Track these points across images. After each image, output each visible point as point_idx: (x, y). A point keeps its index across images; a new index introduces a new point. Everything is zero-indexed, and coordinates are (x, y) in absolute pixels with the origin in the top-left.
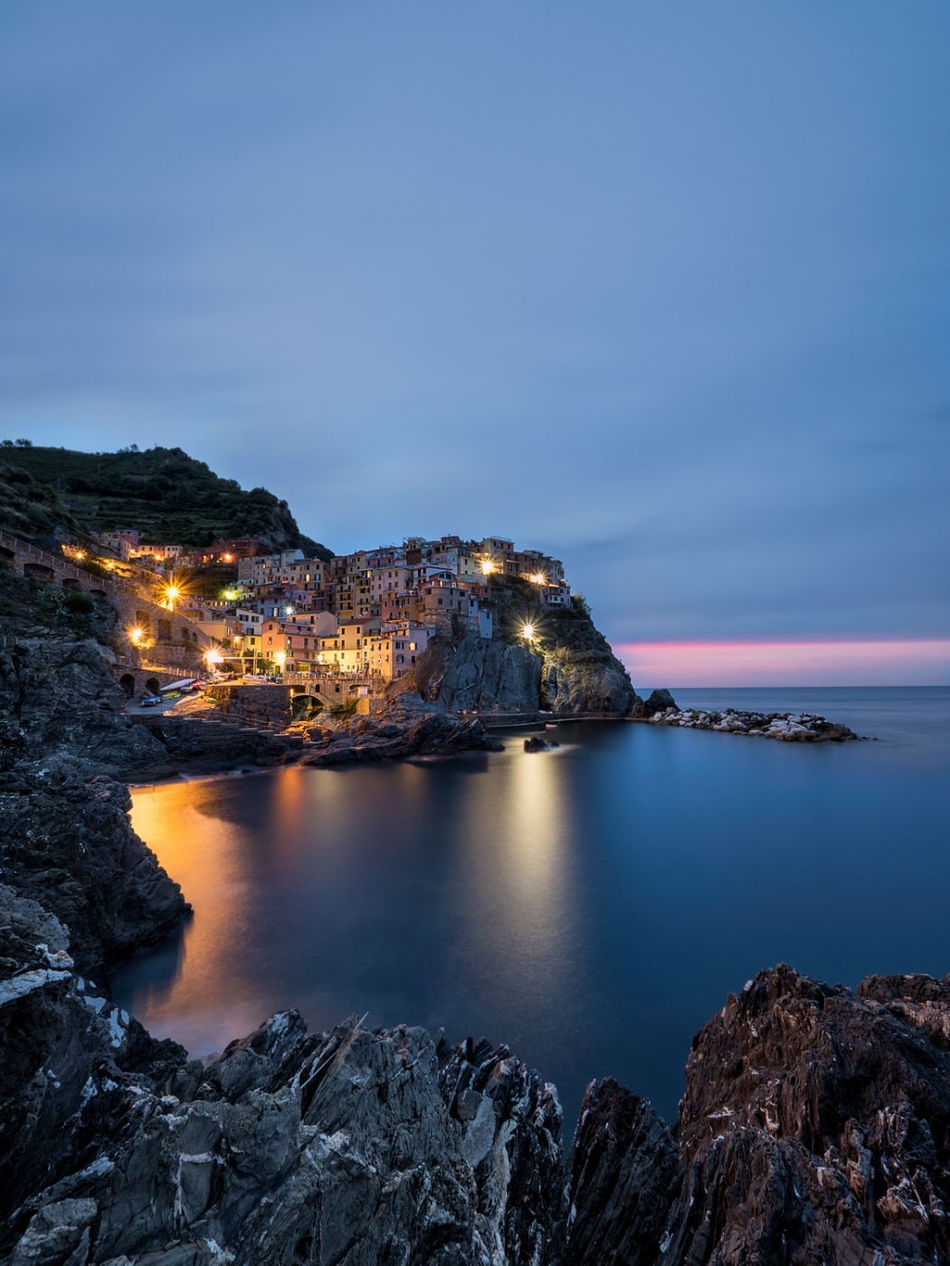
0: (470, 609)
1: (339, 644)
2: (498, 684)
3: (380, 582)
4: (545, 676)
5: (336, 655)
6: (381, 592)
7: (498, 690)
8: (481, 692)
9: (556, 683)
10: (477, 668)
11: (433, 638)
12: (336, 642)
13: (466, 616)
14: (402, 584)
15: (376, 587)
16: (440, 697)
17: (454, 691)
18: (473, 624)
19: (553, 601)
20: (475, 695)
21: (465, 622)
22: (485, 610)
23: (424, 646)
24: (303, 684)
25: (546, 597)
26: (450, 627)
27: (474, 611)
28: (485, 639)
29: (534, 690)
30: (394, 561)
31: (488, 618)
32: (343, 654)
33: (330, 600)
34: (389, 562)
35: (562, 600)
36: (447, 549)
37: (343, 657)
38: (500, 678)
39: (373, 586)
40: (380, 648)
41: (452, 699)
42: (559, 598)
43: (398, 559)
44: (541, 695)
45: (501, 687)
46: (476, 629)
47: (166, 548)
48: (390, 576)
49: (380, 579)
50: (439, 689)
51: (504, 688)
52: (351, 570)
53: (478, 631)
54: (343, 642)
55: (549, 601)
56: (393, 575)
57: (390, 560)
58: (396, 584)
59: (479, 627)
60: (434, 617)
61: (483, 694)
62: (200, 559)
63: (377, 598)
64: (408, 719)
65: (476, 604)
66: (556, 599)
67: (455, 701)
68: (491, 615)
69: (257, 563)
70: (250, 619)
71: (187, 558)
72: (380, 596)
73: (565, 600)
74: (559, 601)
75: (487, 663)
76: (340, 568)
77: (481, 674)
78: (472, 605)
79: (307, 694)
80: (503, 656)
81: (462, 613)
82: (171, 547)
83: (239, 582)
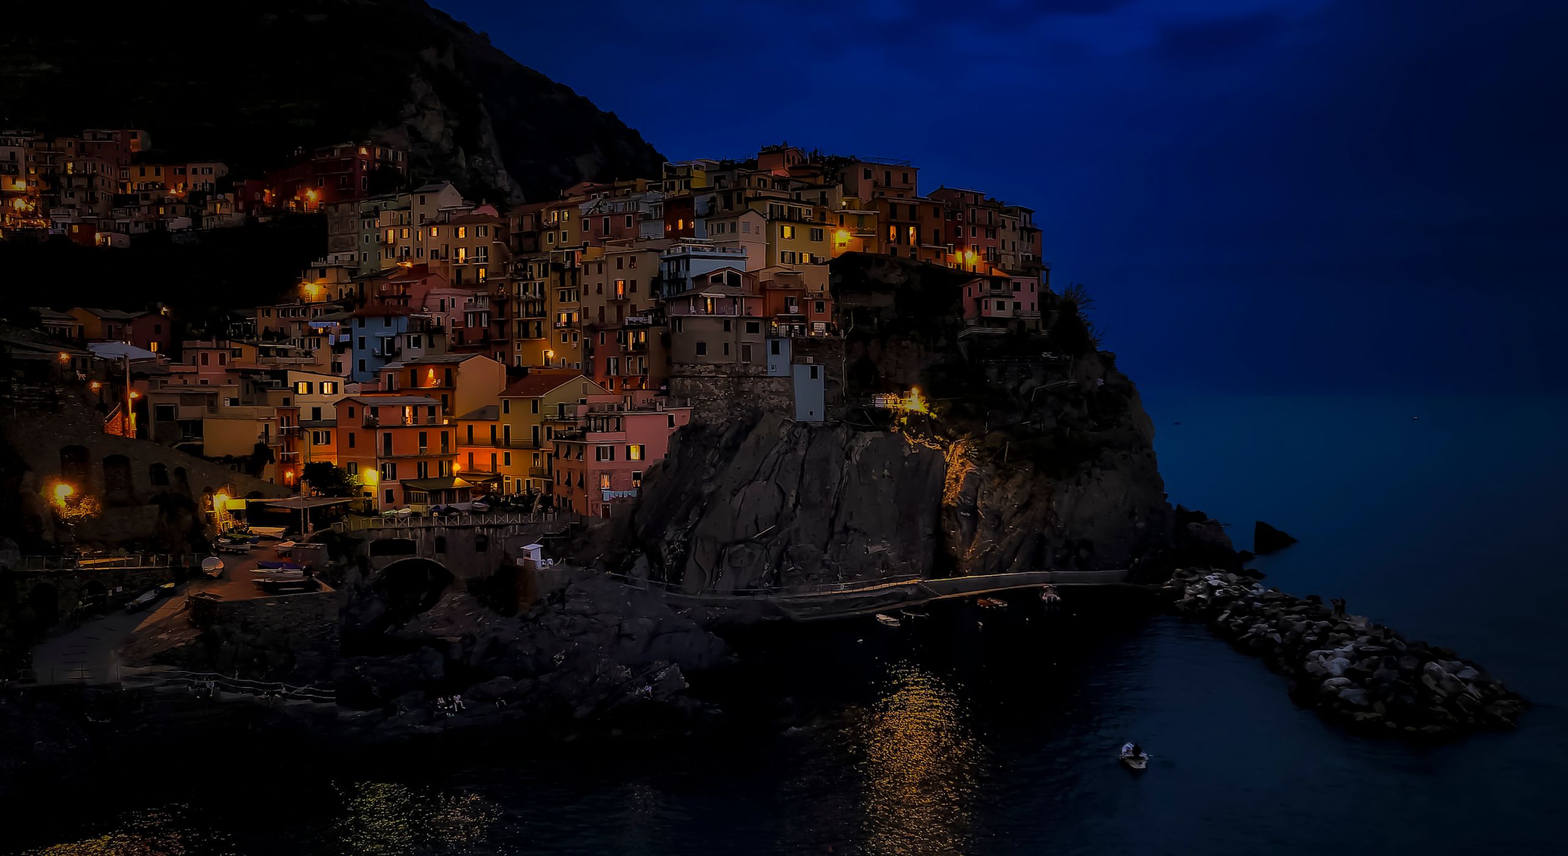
0: (772, 359)
1: (500, 434)
2: (832, 522)
3: (601, 279)
4: (952, 495)
5: (494, 456)
6: (602, 300)
7: (832, 535)
8: (789, 543)
9: (973, 509)
10: (783, 494)
11: (682, 428)
12: (493, 428)
13: (760, 377)
14: (644, 287)
15: (593, 289)
16: (690, 564)
17: (725, 546)
18: (777, 393)
19: (995, 313)
20: (774, 551)
21: (759, 388)
22: (810, 359)
23: (659, 452)
24: (410, 538)
25: (978, 301)
26: (723, 404)
27: (780, 364)
28: (805, 425)
29: (924, 526)
30: (639, 222)
31: (814, 374)
32: (507, 455)
33: (501, 315)
34: (629, 225)
35: (1017, 306)
36: (748, 200)
37: (507, 462)
38: (838, 507)
39: (586, 287)
40: (568, 454)
41: (719, 562)
42: (1009, 304)
43: (647, 217)
44: (940, 537)
45: (838, 528)
46: (785, 403)
47: (190, 168)
48: (620, 266)
49: (600, 272)
50: (686, 546)
51: (846, 529)
52: (551, 240)
53: (790, 410)
54: (507, 428)
55: (985, 313)
56: (626, 262)
57: (629, 219)
58: (633, 283)
59: (791, 397)
60: (688, 382)
61: (790, 548)
62: (258, 196)
63: (594, 313)
64: (585, 632)
65: (786, 348)
66: (1001, 306)
67: (726, 567)
68: (821, 370)
69: (364, 216)
70: (316, 388)
71: (230, 196)
72: (602, 309)
73: (1025, 307)
74: (1007, 313)
75: (807, 478)
76: (530, 235)
77: (792, 501)
78: (776, 350)
79: (418, 558)
80: (848, 457)
81: (752, 370)
82: (199, 167)
83: (331, 258)
